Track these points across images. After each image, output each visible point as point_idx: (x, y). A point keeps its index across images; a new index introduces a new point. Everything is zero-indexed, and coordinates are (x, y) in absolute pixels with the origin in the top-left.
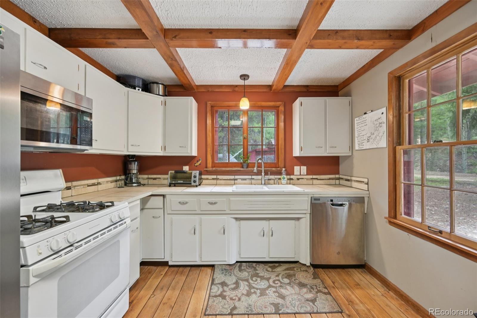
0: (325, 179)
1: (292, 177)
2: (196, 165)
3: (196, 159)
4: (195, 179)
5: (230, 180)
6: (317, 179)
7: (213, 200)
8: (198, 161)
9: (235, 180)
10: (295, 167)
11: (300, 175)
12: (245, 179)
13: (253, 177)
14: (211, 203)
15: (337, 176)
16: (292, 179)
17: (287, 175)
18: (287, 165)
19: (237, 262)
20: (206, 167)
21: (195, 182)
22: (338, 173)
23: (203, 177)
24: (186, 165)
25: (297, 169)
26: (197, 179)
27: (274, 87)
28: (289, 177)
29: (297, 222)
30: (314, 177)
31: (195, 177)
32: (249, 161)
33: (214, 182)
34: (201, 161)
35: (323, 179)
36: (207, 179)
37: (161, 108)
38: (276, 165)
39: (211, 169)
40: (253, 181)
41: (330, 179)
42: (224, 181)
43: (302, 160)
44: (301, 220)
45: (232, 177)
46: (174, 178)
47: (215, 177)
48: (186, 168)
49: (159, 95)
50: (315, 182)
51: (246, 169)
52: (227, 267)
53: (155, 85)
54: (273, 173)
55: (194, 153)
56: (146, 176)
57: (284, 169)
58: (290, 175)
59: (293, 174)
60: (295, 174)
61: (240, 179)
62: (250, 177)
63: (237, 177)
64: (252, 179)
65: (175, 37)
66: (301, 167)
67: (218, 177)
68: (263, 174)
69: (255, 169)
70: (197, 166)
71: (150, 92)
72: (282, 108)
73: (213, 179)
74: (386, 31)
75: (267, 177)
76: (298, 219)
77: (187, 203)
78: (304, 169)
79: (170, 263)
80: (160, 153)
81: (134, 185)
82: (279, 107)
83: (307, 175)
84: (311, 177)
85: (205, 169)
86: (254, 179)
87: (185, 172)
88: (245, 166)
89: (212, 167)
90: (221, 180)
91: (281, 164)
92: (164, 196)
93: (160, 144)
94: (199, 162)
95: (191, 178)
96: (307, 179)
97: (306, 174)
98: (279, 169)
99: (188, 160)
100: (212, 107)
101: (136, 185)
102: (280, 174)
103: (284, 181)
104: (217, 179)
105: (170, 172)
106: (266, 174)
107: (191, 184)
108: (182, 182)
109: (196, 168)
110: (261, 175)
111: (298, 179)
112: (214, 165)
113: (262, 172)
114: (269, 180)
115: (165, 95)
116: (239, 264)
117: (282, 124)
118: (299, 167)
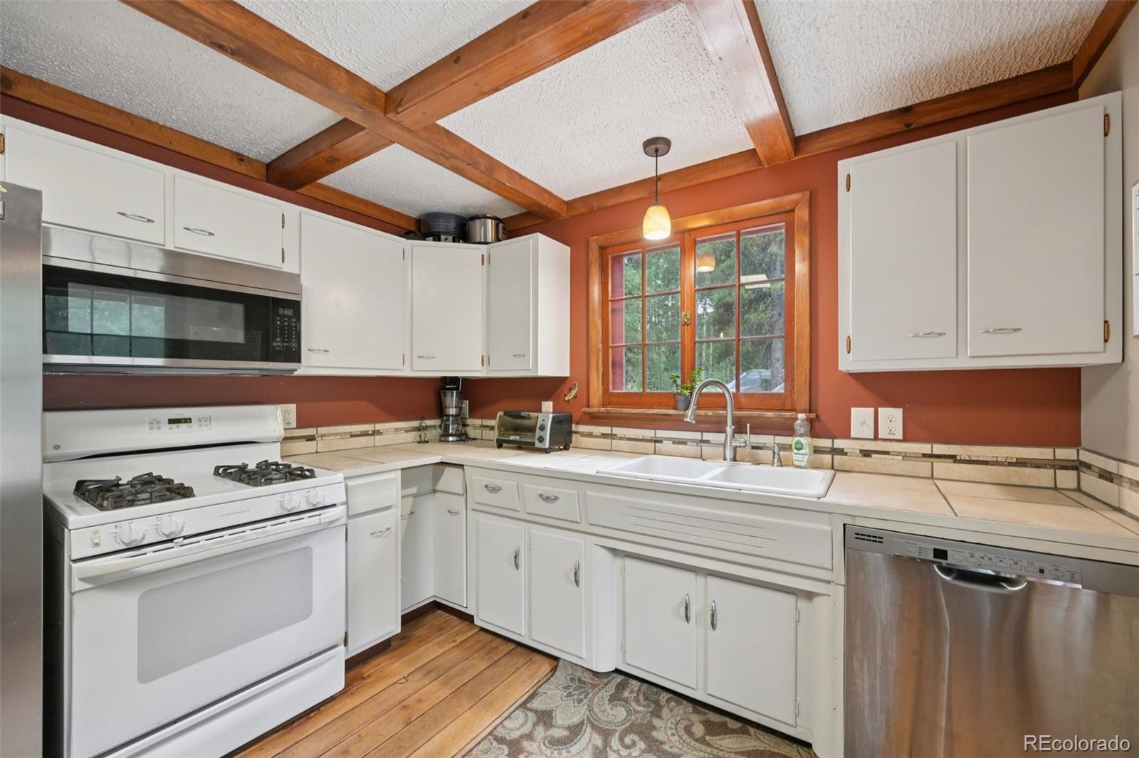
0: (996, 463)
1: (839, 443)
2: (566, 399)
3: (567, 385)
4: (542, 434)
5: (643, 440)
6: (954, 458)
8: (571, 390)
9: (656, 441)
10: (853, 410)
11: (876, 438)
12: (683, 442)
13: (706, 436)
14: (546, 499)
15: (1066, 454)
16: (841, 452)
17: (814, 434)
18: (823, 400)
19: (617, 671)
20: (588, 406)
21: (541, 440)
22: (1071, 442)
23: (576, 428)
24: (547, 399)
25: (861, 417)
26: (546, 434)
27: (764, 155)
28: (825, 443)
29: (802, 604)
30: (939, 449)
31: (542, 430)
33: (606, 443)
34: (576, 389)
35: (986, 463)
36: (590, 435)
38: (783, 403)
39: (598, 409)
40: (706, 449)
41: (1021, 463)
42: (629, 442)
44: (817, 600)
45: (649, 433)
46: (504, 427)
47: (606, 430)
48: (548, 406)
49: (485, 243)
50: (942, 467)
51: (682, 413)
52: (587, 678)
53: (478, 222)
54: (761, 428)
56: (478, 422)
57: (803, 416)
58: (833, 437)
59: (847, 435)
60: (852, 436)
61: (669, 439)
62: (697, 436)
63: (661, 434)
64: (702, 441)
66: (880, 410)
67: (616, 431)
68: (729, 429)
69: (690, 412)
70: (568, 401)
71: (468, 242)
72: (802, 214)
73: (604, 436)
75: (741, 439)
76: (810, 596)
77: (500, 489)
78: (892, 419)
79: (478, 622)
80: (478, 370)
81: (451, 439)
82: (793, 211)
83: (905, 440)
84: (925, 448)
85: (587, 410)
86: (708, 442)
87: (523, 417)
88: (681, 404)
89: (602, 405)
90: (621, 439)
92: (463, 468)
93: (478, 351)
94: (573, 393)
95: (535, 431)
96: (906, 456)
97: (900, 437)
98: (788, 414)
100: (600, 249)
101: (455, 439)
102: (789, 430)
103: (802, 457)
104: (612, 436)
105: (500, 413)
106: (740, 428)
107: (534, 444)
108: (517, 438)
109: (566, 407)
110: (725, 431)
111: (866, 454)
112: (608, 399)
113: (726, 423)
114: (753, 448)
115: (497, 239)
116: (620, 678)
117: (802, 267)
118: (870, 411)
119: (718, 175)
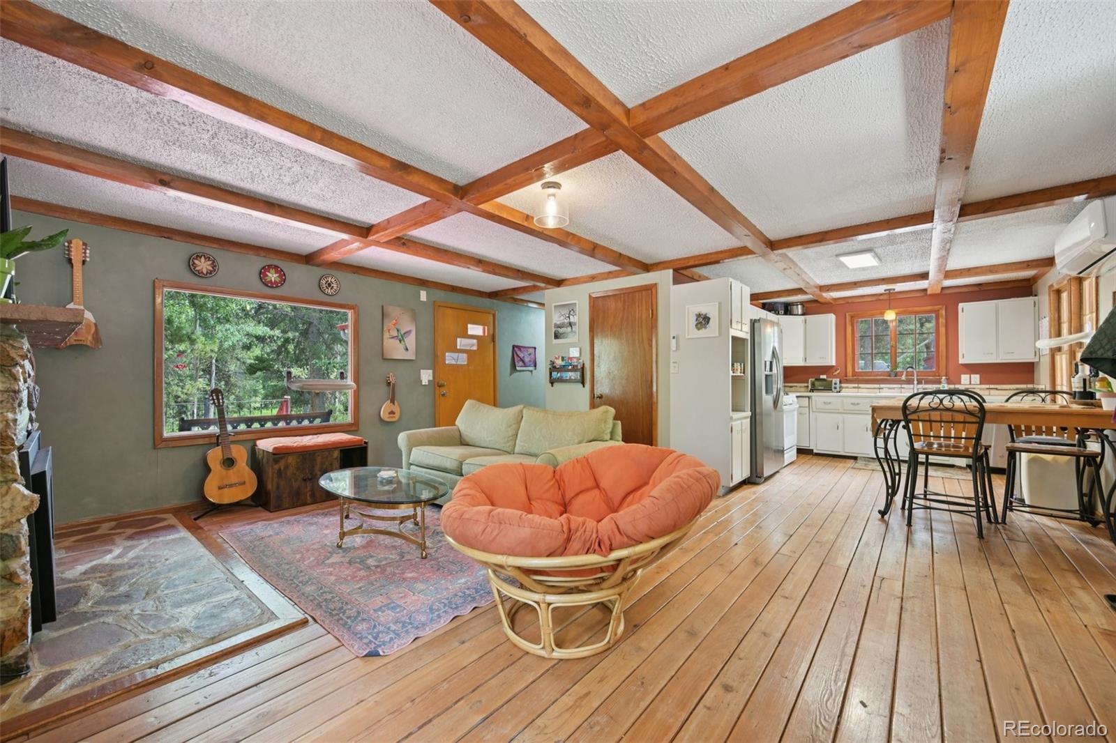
1: (957, 386)
2: (835, 374)
3: (834, 368)
4: (835, 386)
5: (874, 388)
6: (996, 389)
7: (856, 401)
8: (836, 371)
9: (880, 389)
10: (962, 376)
11: (970, 384)
12: (894, 388)
13: (903, 386)
14: (853, 404)
15: (1030, 386)
17: (949, 383)
18: (950, 372)
20: (846, 376)
21: (835, 388)
22: (1032, 382)
23: (843, 385)
24: (824, 374)
25: (965, 378)
26: (838, 386)
27: (929, 292)
28: (952, 386)
30: (992, 386)
31: (835, 384)
32: (898, 370)
33: (855, 390)
34: (839, 370)
35: (1004, 389)
36: (847, 388)
37: (802, 326)
38: (935, 374)
39: (851, 378)
40: (903, 390)
41: (1017, 389)
42: (867, 389)
43: (972, 368)
45: (877, 386)
46: (813, 384)
47: (856, 385)
48: (824, 377)
49: (798, 315)
50: (992, 392)
51: (893, 378)
52: (871, 460)
53: (795, 307)
54: (929, 382)
55: (834, 364)
57: (944, 378)
58: (955, 384)
59: (960, 383)
60: (962, 383)
61: (887, 388)
62: (900, 386)
63: (882, 386)
64: (901, 388)
65: (828, 290)
66: (972, 375)
67: (860, 385)
68: (916, 382)
71: (790, 314)
72: (943, 312)
73: (854, 388)
74: (1024, 262)
75: (921, 386)
77: (830, 403)
78: (976, 377)
79: (815, 451)
80: (801, 363)
82: (938, 310)
83: (981, 383)
84: (988, 386)
85: (846, 378)
86: (904, 388)
87: (824, 380)
88: (893, 374)
89: (853, 376)
90: (863, 388)
91: (943, 371)
92: (809, 397)
93: (801, 356)
94: (838, 372)
95: (831, 385)
96: (981, 389)
97: (979, 383)
98: (938, 377)
99: (827, 369)
100: (852, 317)
102: (940, 383)
104: (859, 388)
105: (810, 380)
106: (920, 382)
107: (831, 390)
108: (822, 388)
109: (835, 377)
110: (913, 384)
112: (855, 374)
113: (914, 381)
114: (924, 389)
115: (804, 314)
117: (942, 330)
118: (968, 376)
119: (908, 296)
